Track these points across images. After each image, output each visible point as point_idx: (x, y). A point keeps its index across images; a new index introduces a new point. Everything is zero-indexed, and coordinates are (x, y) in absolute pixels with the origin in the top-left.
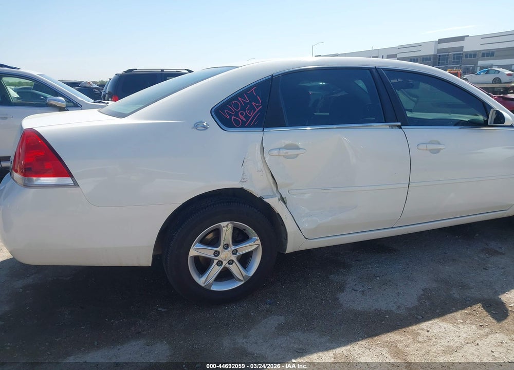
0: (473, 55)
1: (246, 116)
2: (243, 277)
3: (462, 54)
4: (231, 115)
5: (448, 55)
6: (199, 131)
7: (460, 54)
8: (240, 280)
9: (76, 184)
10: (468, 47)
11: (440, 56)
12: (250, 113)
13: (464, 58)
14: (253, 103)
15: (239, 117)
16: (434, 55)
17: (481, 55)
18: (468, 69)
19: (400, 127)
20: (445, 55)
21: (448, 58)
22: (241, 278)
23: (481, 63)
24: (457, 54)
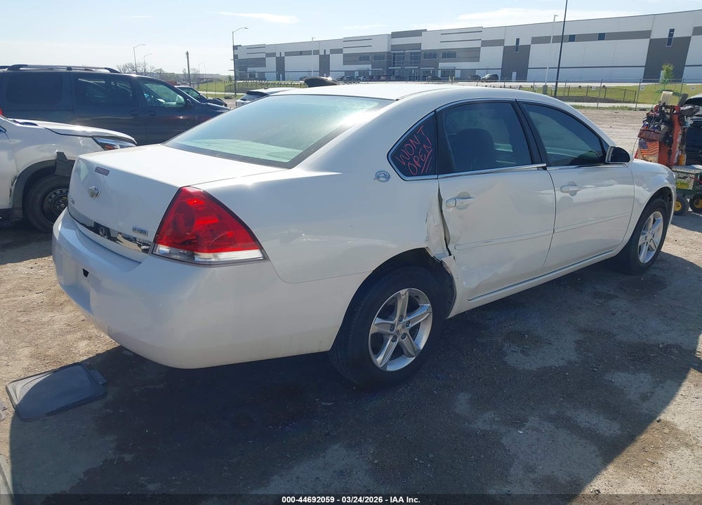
0: (432, 55)
1: (420, 162)
2: (415, 352)
3: (420, 53)
4: (407, 162)
5: (404, 54)
6: (382, 183)
7: (418, 53)
8: (411, 356)
9: (265, 258)
10: (427, 45)
11: (394, 54)
12: (423, 158)
13: (422, 59)
14: (424, 146)
15: (414, 164)
16: (388, 53)
17: (441, 56)
18: (428, 72)
19: (544, 168)
20: (400, 54)
21: (404, 57)
22: (412, 353)
23: (442, 65)
24: (414, 53)
